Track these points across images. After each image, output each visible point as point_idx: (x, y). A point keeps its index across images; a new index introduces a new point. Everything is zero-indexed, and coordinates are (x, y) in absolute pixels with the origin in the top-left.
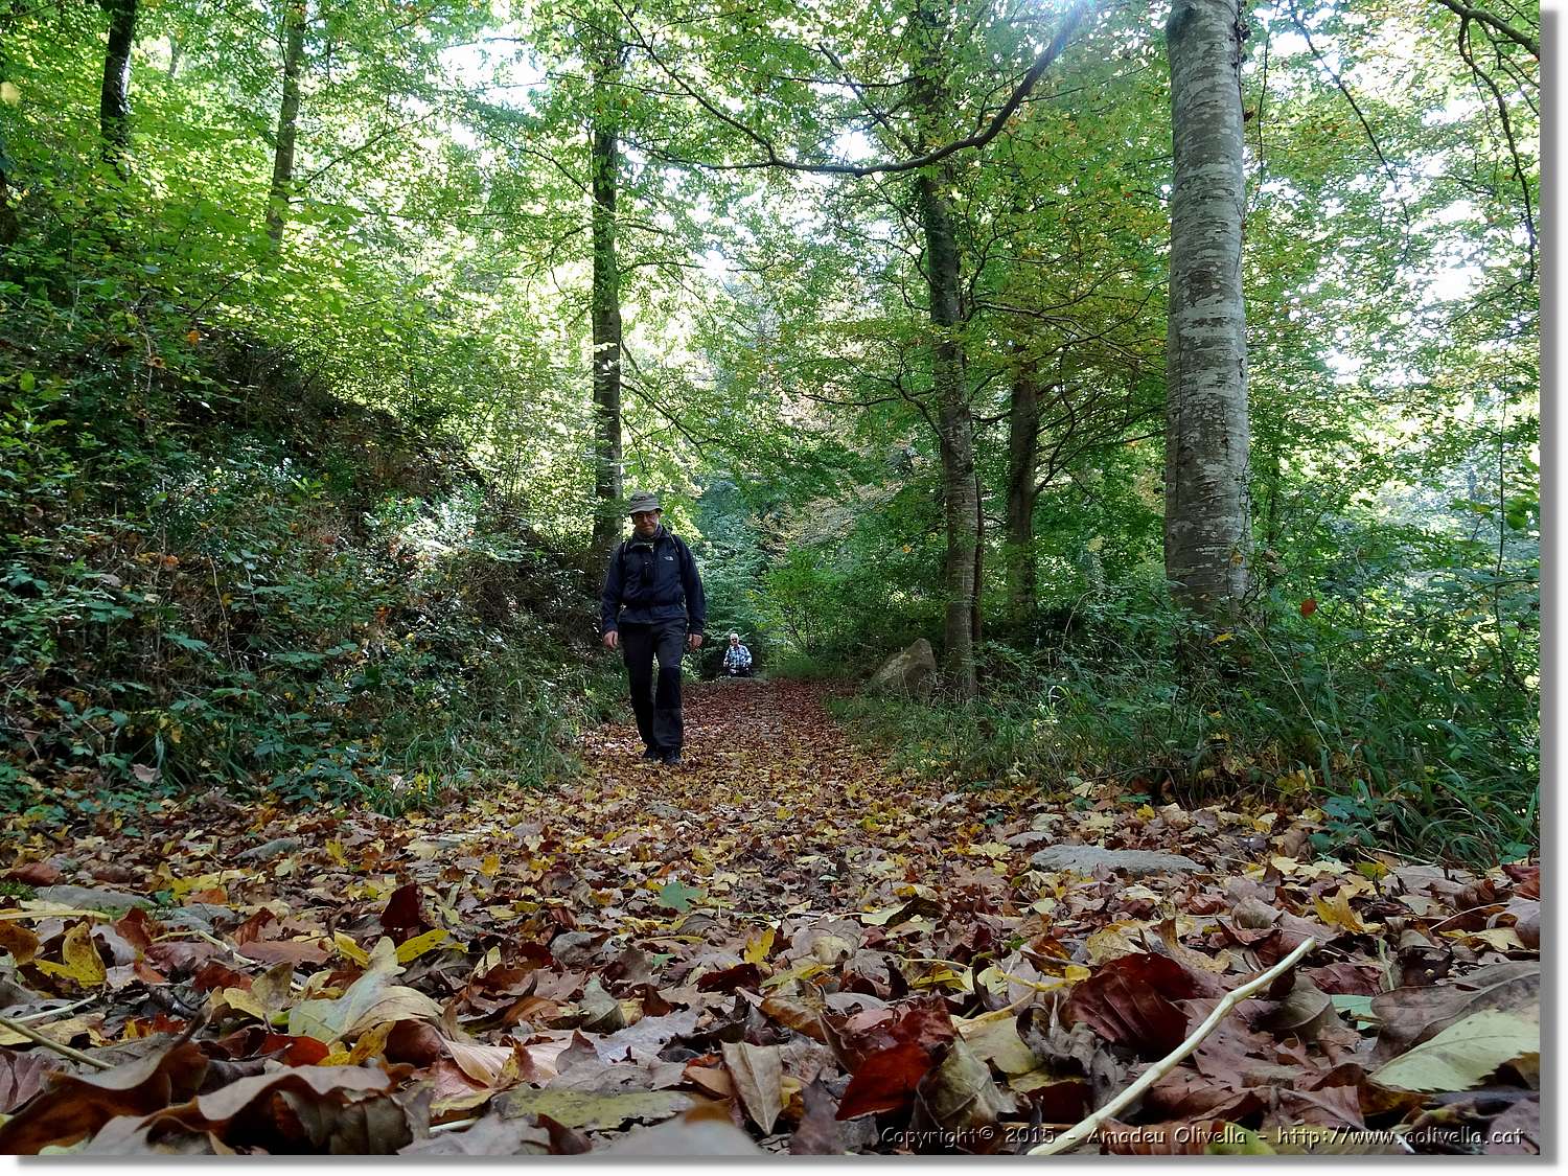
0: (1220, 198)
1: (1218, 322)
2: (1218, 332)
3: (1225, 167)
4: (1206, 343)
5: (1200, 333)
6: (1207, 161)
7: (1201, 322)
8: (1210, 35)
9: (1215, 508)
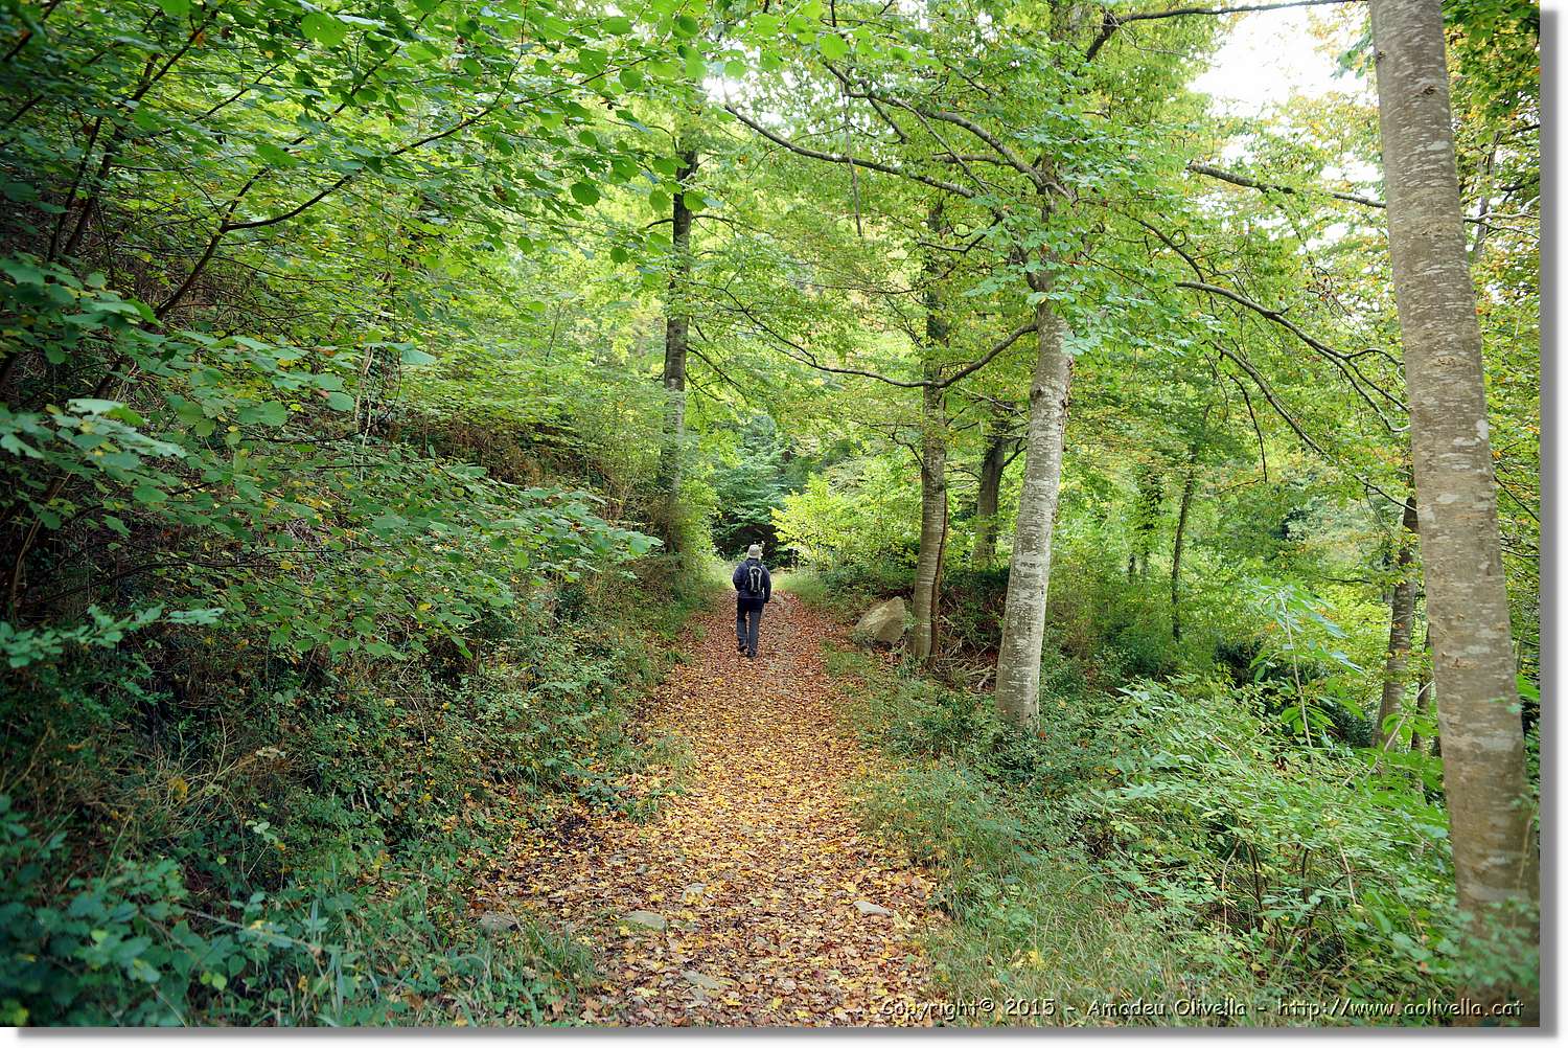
0: (1041, 500)
1: (1033, 565)
2: (1032, 571)
3: (1046, 483)
4: (1026, 576)
5: (1024, 570)
6: (1038, 478)
7: (1025, 564)
8: (1048, 407)
9: (1021, 663)
